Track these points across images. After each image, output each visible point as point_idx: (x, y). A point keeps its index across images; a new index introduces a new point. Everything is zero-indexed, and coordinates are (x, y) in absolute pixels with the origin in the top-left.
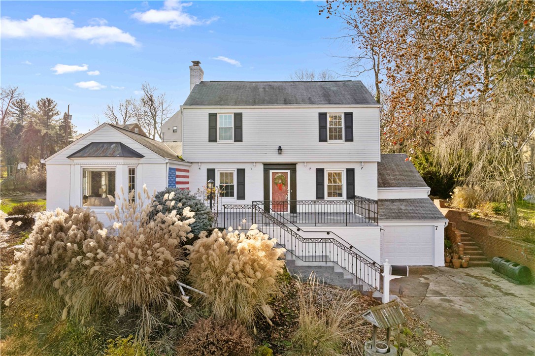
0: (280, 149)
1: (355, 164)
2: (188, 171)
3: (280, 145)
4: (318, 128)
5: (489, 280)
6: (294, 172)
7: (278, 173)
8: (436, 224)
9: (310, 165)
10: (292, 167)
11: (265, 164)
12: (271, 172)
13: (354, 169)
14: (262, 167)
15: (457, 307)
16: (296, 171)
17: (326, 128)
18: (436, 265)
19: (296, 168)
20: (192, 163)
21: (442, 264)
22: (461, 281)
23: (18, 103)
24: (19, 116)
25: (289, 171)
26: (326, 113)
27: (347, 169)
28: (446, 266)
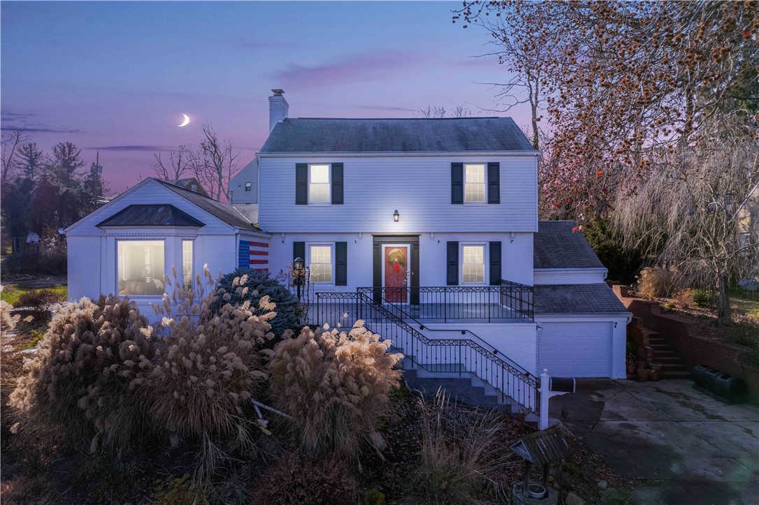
0: (396, 214)
1: (501, 236)
2: (266, 245)
3: (397, 208)
4: (450, 184)
5: (688, 398)
6: (416, 246)
7: (393, 248)
8: (614, 320)
9: (438, 237)
10: (414, 239)
11: (376, 236)
12: (384, 246)
13: (500, 242)
14: (371, 239)
15: (643, 435)
16: (418, 245)
17: (462, 186)
18: (615, 377)
19: (418, 242)
20: (272, 234)
21: (623, 375)
22: (649, 400)
23: (26, 149)
24: (27, 168)
25: (408, 246)
26: (462, 164)
27: (490, 242)
28: (628, 379)
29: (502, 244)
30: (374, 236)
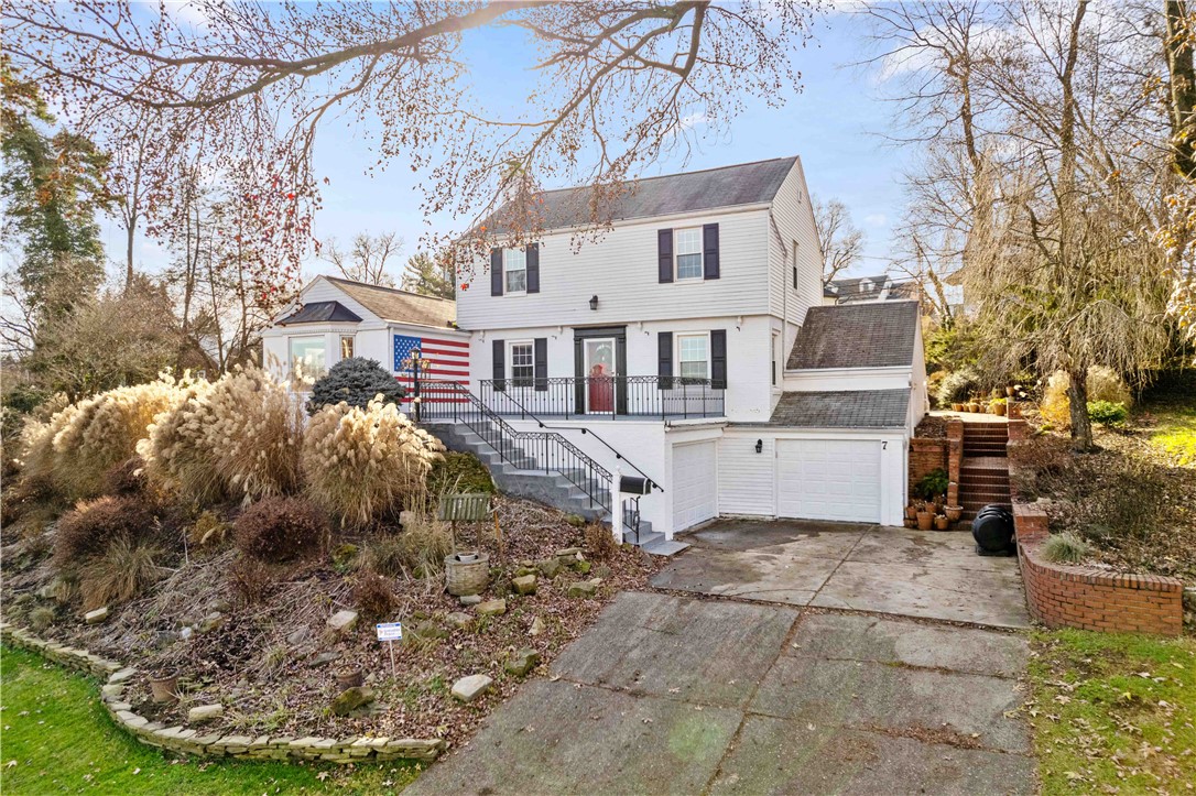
0: (595, 300)
1: (725, 321)
2: (467, 345)
3: (595, 293)
4: (657, 257)
6: (622, 340)
7: (600, 343)
8: (883, 438)
9: (647, 327)
10: (618, 331)
11: (577, 329)
12: (586, 341)
13: (725, 331)
14: (571, 334)
16: (625, 338)
17: (671, 258)
18: (885, 522)
19: (625, 334)
20: (471, 331)
21: (899, 521)
23: (417, 260)
24: (419, 284)
25: (613, 340)
26: (671, 230)
27: (712, 331)
28: (906, 526)
29: (728, 333)
30: (576, 329)
